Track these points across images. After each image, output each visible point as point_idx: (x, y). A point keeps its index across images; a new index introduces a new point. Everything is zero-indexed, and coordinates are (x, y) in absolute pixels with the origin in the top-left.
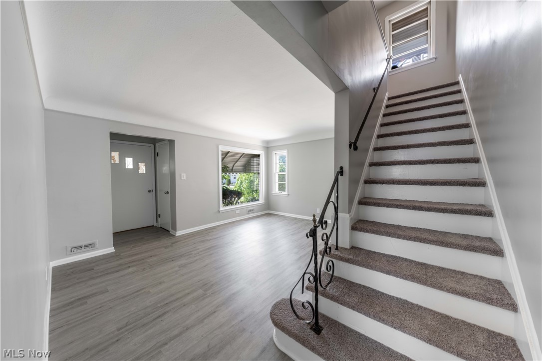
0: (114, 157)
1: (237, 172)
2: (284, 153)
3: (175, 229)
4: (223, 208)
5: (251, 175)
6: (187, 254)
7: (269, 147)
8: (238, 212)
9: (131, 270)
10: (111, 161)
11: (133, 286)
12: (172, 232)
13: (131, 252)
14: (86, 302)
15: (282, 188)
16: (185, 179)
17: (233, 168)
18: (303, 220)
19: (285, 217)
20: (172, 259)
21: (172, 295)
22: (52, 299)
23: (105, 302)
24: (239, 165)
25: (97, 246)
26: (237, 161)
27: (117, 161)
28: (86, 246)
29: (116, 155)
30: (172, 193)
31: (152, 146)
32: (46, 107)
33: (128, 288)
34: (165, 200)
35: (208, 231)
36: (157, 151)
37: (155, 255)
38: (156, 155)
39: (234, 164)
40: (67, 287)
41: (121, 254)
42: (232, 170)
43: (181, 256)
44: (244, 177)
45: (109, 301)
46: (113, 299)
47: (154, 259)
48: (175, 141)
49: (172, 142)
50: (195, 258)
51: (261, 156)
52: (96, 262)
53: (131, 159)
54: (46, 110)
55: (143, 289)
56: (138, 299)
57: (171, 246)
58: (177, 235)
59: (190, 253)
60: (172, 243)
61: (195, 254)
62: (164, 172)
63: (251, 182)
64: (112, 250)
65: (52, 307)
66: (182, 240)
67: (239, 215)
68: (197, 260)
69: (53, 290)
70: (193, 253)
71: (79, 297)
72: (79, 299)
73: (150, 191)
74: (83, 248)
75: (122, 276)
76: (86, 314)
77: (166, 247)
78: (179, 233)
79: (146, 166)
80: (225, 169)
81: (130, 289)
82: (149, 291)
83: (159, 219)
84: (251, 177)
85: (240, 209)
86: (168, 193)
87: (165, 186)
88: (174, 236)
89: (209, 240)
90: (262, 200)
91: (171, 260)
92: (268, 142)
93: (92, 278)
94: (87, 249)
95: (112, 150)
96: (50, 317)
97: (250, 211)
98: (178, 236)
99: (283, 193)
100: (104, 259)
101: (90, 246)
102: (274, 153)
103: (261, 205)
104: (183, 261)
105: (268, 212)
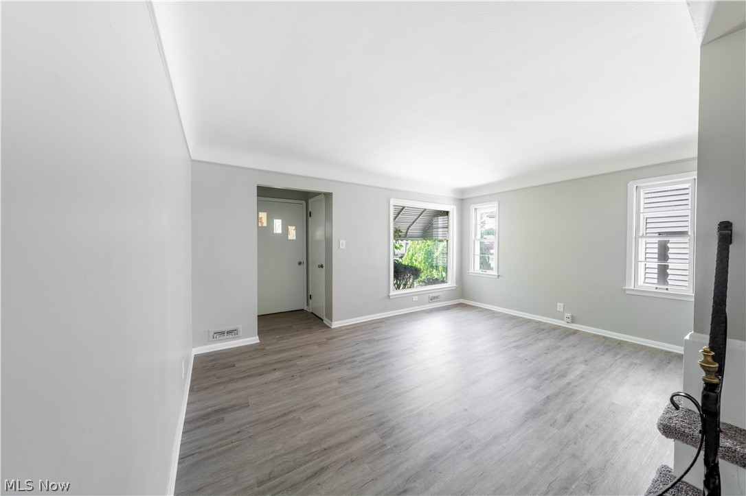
0: (261, 218)
1: (413, 238)
2: (492, 208)
3: (330, 318)
4: (394, 292)
5: (429, 242)
6: (348, 360)
7: (463, 199)
8: (415, 298)
9: (277, 374)
10: (258, 224)
11: (280, 403)
12: (326, 321)
13: (278, 346)
14: (223, 419)
15: (485, 264)
16: (344, 247)
17: (407, 232)
18: (529, 321)
19: (493, 312)
20: (330, 366)
21: (332, 434)
22: (188, 403)
23: (244, 425)
24: (416, 229)
25: (240, 333)
26: (413, 223)
27: (265, 224)
28: (229, 332)
29: (263, 215)
30: (327, 266)
31: (304, 203)
32: (194, 157)
33: (273, 406)
34: (318, 275)
35: (375, 325)
36: (310, 210)
37: (306, 356)
38: (309, 214)
39: (410, 227)
40: (205, 389)
41: (267, 348)
42: (406, 235)
43: (340, 363)
44: (418, 247)
45: (249, 423)
46: (253, 422)
47: (305, 361)
48: (334, 196)
49: (328, 196)
50: (362, 370)
51: (450, 214)
52: (237, 355)
53: (280, 221)
54: (193, 161)
55: (291, 412)
56: (285, 429)
57: (326, 343)
58: (333, 327)
59: (352, 359)
60: (328, 339)
61: (360, 362)
62: (317, 238)
63: (429, 254)
64: (255, 340)
65: (188, 416)
66: (340, 336)
67: (417, 304)
68: (363, 373)
69: (191, 390)
70: (356, 359)
71: (217, 408)
72: (216, 411)
73: (300, 263)
74: (226, 334)
75: (266, 383)
76: (222, 439)
77: (320, 345)
78: (335, 324)
79: (296, 229)
80: (398, 234)
81: (275, 408)
82: (299, 418)
83: (310, 301)
84: (428, 246)
85: (419, 294)
86: (322, 266)
87: (318, 257)
88: (330, 328)
89: (378, 341)
90: (451, 283)
91: (327, 367)
92: (462, 191)
93: (232, 380)
94: (230, 336)
95: (260, 209)
96: (183, 433)
97: (433, 299)
98: (334, 329)
99: (489, 272)
100: (247, 352)
101: (232, 332)
102: (472, 208)
103: (451, 290)
104: (343, 372)
105: (461, 301)
